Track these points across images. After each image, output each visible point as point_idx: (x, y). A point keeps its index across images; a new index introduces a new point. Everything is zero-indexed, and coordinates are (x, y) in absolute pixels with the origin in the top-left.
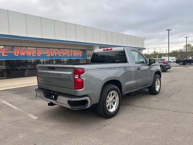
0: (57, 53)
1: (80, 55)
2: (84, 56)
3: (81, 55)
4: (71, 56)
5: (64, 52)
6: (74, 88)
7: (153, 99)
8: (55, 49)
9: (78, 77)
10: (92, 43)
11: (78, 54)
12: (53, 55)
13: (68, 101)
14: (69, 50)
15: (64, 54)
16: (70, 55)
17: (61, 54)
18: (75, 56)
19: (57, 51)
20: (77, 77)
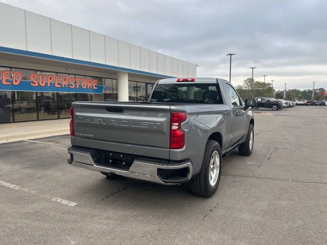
0: (52, 80)
1: (94, 86)
2: (100, 89)
3: (96, 86)
4: (78, 87)
5: (65, 80)
6: (169, 147)
7: (250, 163)
8: (48, 74)
9: (177, 127)
10: (117, 66)
11: (89, 85)
12: (43, 85)
13: (159, 169)
14: (73, 76)
15: (64, 83)
16: (76, 86)
17: (58, 84)
18: (85, 87)
19: (51, 77)
20: (175, 127)
